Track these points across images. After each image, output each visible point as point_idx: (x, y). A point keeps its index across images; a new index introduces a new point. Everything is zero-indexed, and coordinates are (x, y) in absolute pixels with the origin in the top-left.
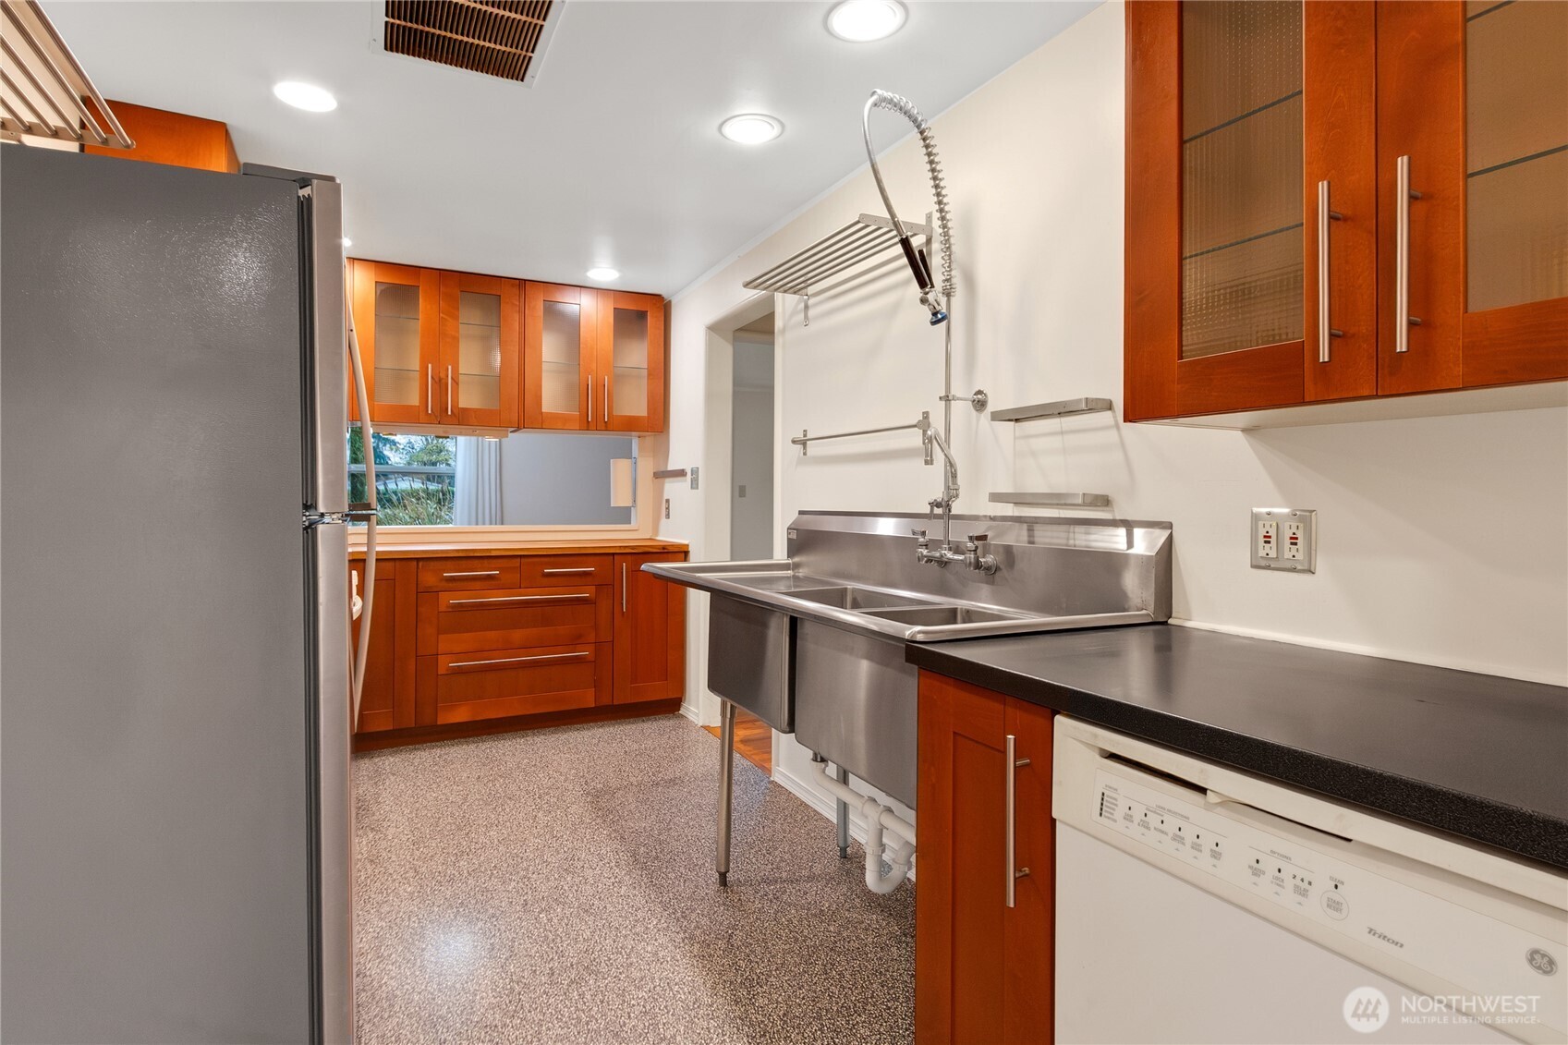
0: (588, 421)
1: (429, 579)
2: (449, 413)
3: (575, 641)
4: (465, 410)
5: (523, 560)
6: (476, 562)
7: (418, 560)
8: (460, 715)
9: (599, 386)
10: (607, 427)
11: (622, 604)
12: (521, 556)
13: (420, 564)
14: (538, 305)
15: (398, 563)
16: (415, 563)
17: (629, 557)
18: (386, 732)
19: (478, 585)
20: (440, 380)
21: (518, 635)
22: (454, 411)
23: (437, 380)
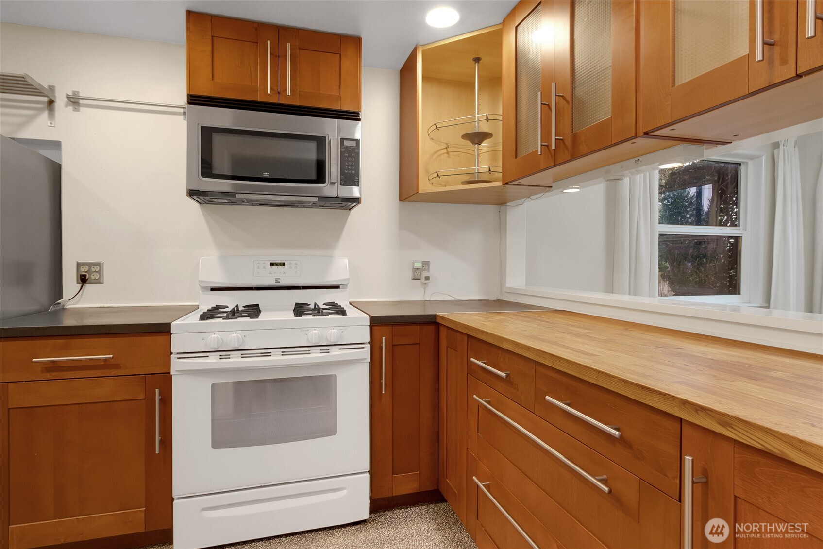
5: (538, 369)
6: (500, 353)
13: (469, 341)
16: (467, 339)
22: (566, 141)
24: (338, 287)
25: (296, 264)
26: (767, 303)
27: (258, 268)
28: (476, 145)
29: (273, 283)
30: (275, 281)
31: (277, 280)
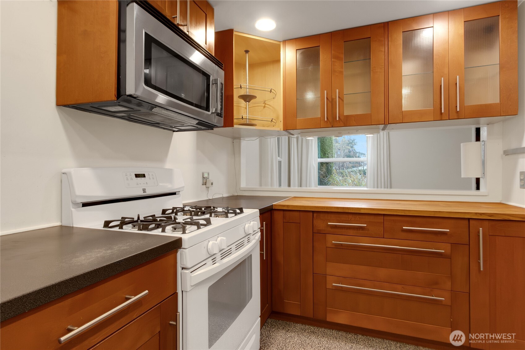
0: (441, 113)
1: (320, 224)
2: (338, 119)
3: (433, 285)
4: (347, 117)
5: (386, 218)
6: (350, 216)
7: (313, 212)
8: (342, 318)
9: (451, 86)
10: (458, 116)
11: (479, 263)
12: (384, 215)
13: (315, 215)
14: (398, 38)
15: (301, 213)
16: (312, 214)
17: (487, 223)
18: (298, 316)
19: (351, 232)
20: (332, 99)
21: (383, 273)
22: (341, 118)
23: (330, 99)
24: (174, 194)
25: (152, 175)
26: (289, 185)
27: (127, 179)
28: (247, 102)
29: (140, 193)
30: (143, 191)
31: (144, 190)
